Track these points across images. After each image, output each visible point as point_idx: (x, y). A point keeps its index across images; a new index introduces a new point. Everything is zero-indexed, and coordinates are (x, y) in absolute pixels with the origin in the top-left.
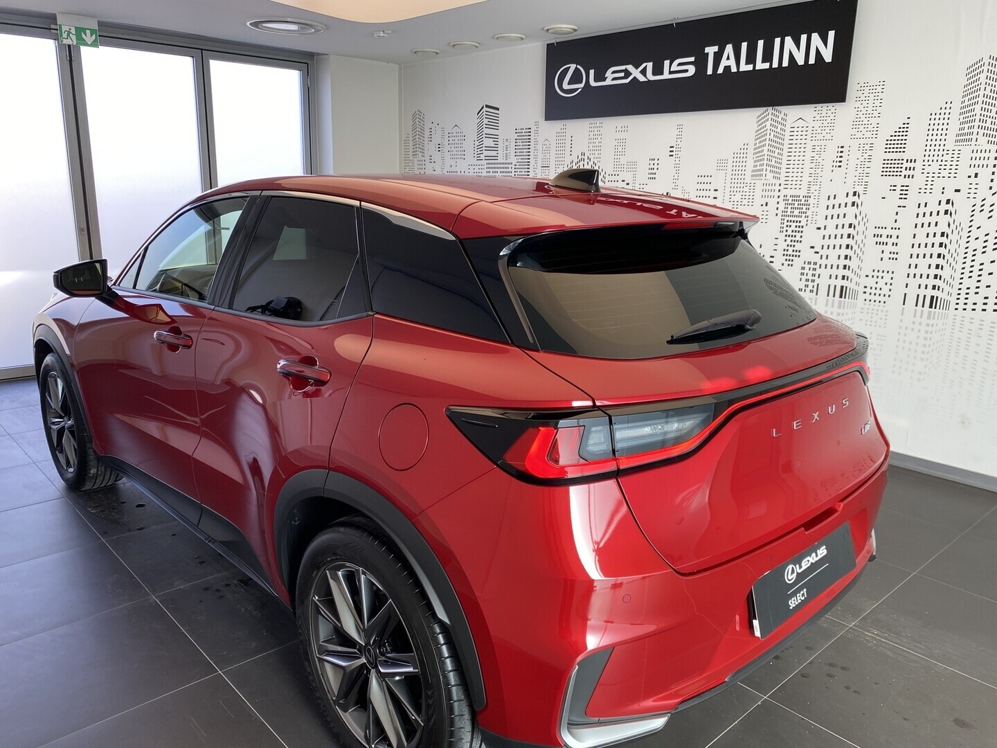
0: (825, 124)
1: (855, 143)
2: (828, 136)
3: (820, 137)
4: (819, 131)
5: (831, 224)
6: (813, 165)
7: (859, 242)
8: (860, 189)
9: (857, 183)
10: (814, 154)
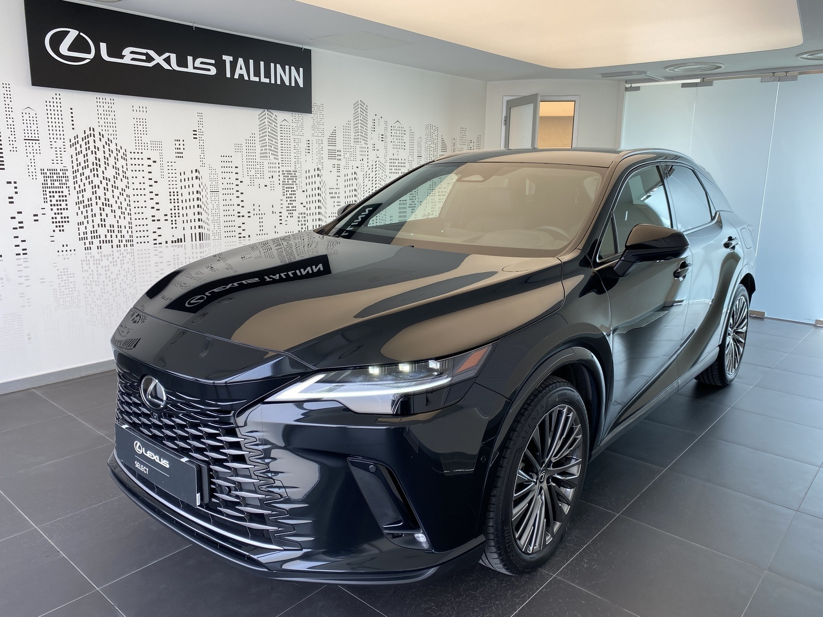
0: (299, 126)
1: (314, 139)
2: (301, 133)
3: (297, 133)
4: (296, 129)
5: (309, 188)
6: (295, 151)
7: (324, 198)
8: (320, 167)
9: (318, 163)
10: (295, 144)
